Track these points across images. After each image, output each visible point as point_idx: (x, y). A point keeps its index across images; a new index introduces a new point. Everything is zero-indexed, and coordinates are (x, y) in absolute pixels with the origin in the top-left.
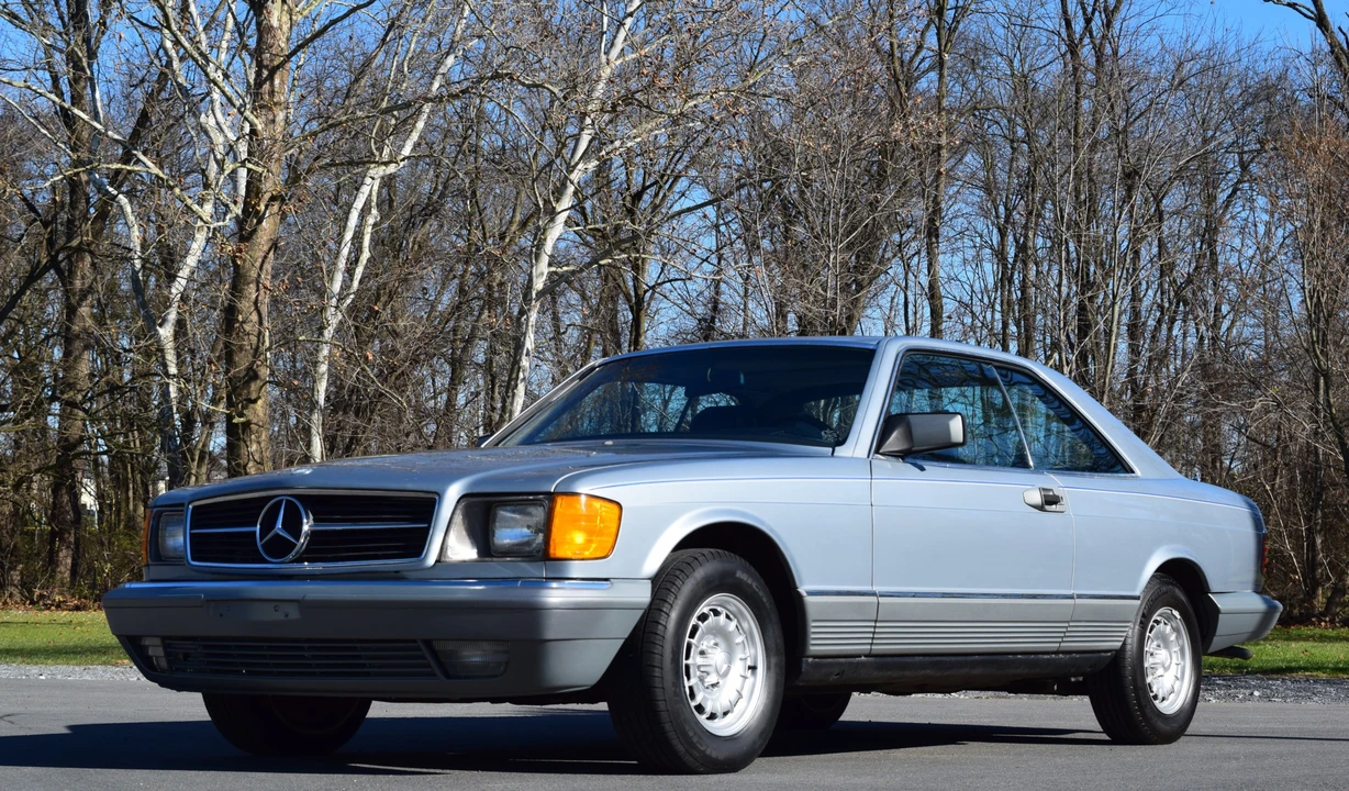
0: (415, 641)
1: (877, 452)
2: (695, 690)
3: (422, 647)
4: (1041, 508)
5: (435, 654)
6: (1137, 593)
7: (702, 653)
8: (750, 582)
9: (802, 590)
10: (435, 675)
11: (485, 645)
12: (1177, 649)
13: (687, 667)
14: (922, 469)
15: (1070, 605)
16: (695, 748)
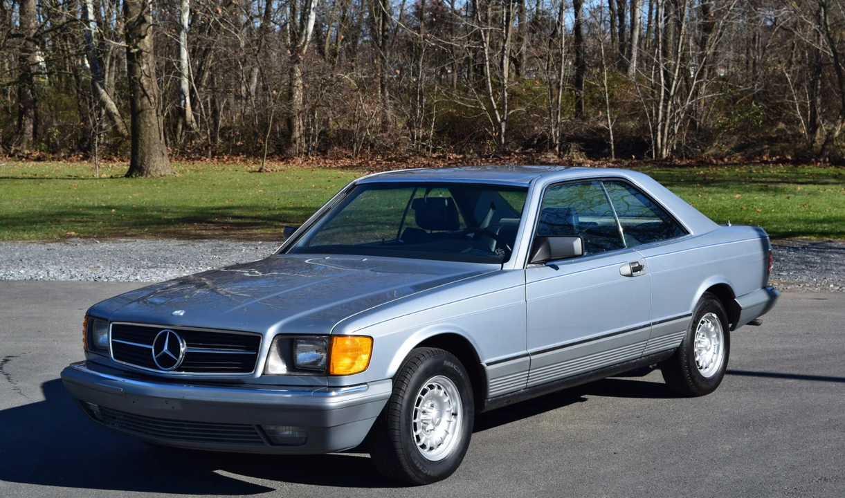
0: (251, 425)
1: (529, 263)
2: (420, 436)
3: (255, 428)
4: (631, 276)
5: (263, 432)
6: (690, 312)
7: (424, 412)
8: (452, 366)
9: (484, 363)
10: (262, 442)
11: (292, 428)
12: (714, 336)
13: (415, 424)
14: (556, 268)
15: (648, 331)
16: (420, 471)
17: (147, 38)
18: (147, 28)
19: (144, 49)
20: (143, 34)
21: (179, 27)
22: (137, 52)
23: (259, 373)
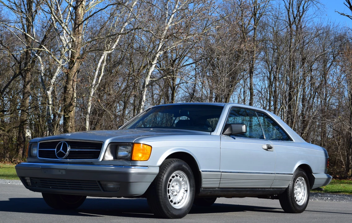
0: (95, 181)
1: (223, 134)
2: (170, 196)
3: (97, 183)
4: (267, 150)
5: (101, 185)
6: (292, 173)
7: (173, 186)
8: (186, 168)
9: (201, 170)
10: (100, 190)
11: (114, 183)
12: (303, 188)
13: (168, 190)
14: (235, 139)
15: (274, 176)
16: (170, 211)
17: (72, 112)
18: (73, 108)
19: (71, 116)
20: (71, 110)
21: (87, 113)
22: (68, 117)
23: (101, 159)
